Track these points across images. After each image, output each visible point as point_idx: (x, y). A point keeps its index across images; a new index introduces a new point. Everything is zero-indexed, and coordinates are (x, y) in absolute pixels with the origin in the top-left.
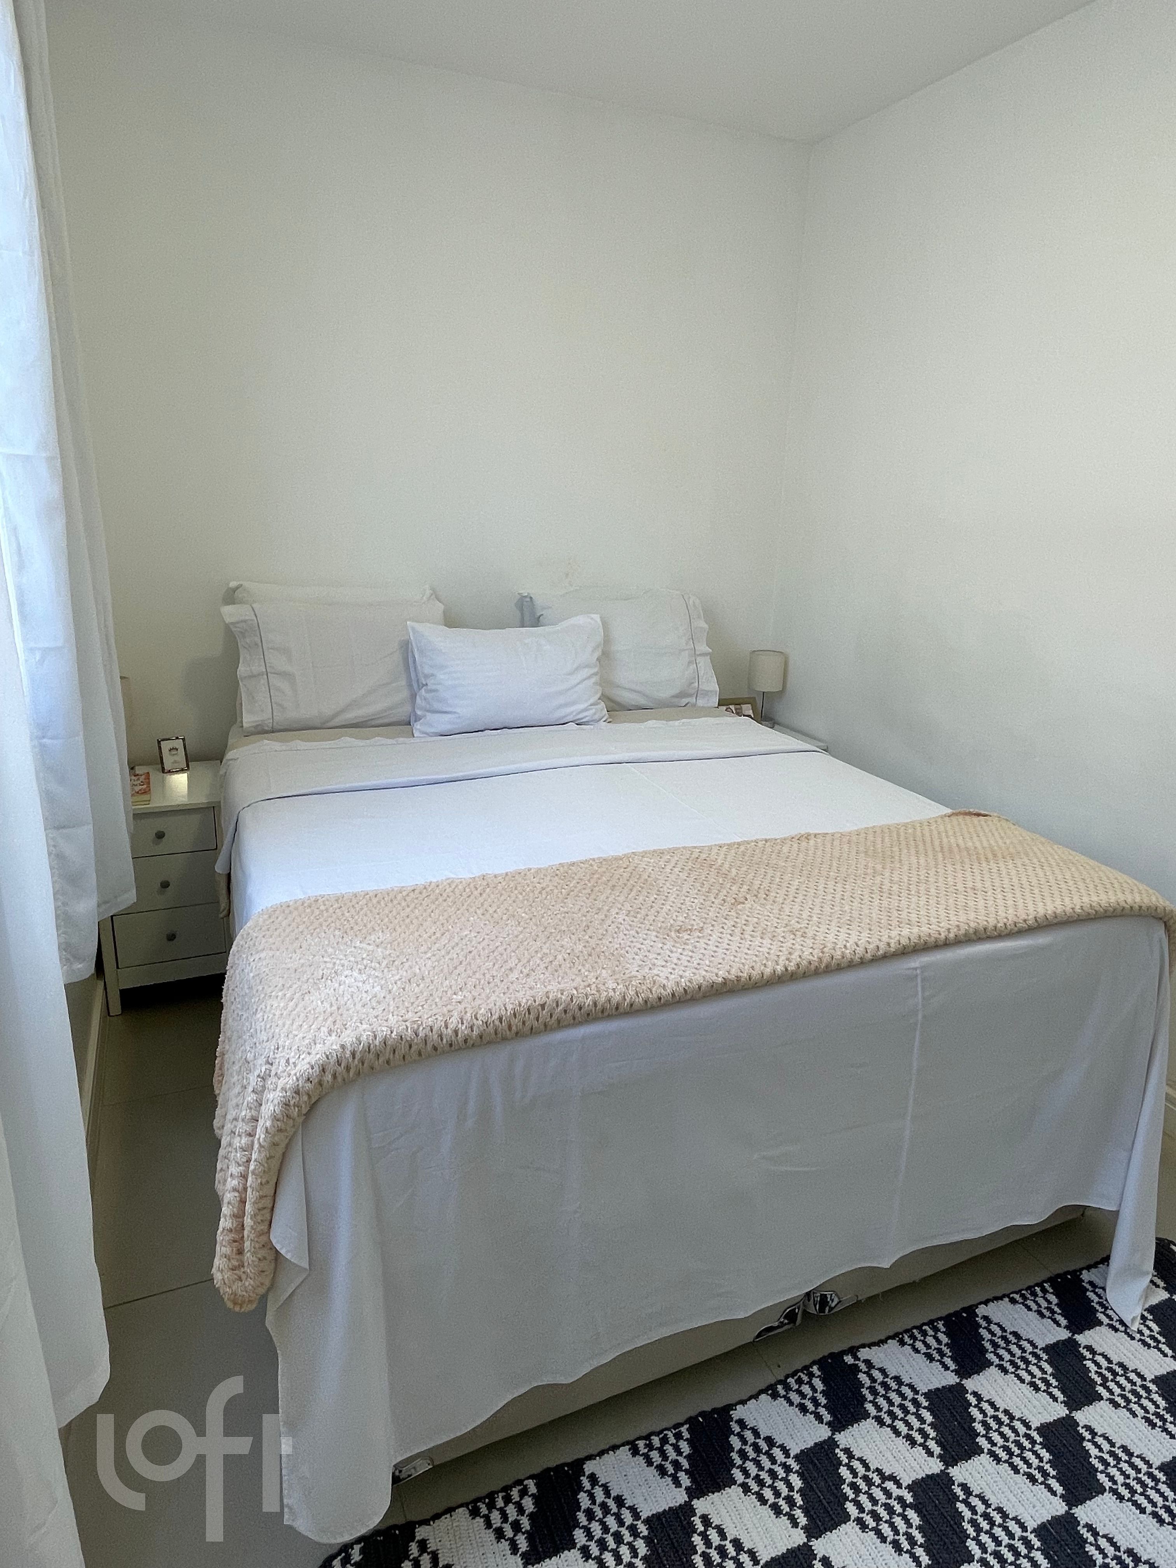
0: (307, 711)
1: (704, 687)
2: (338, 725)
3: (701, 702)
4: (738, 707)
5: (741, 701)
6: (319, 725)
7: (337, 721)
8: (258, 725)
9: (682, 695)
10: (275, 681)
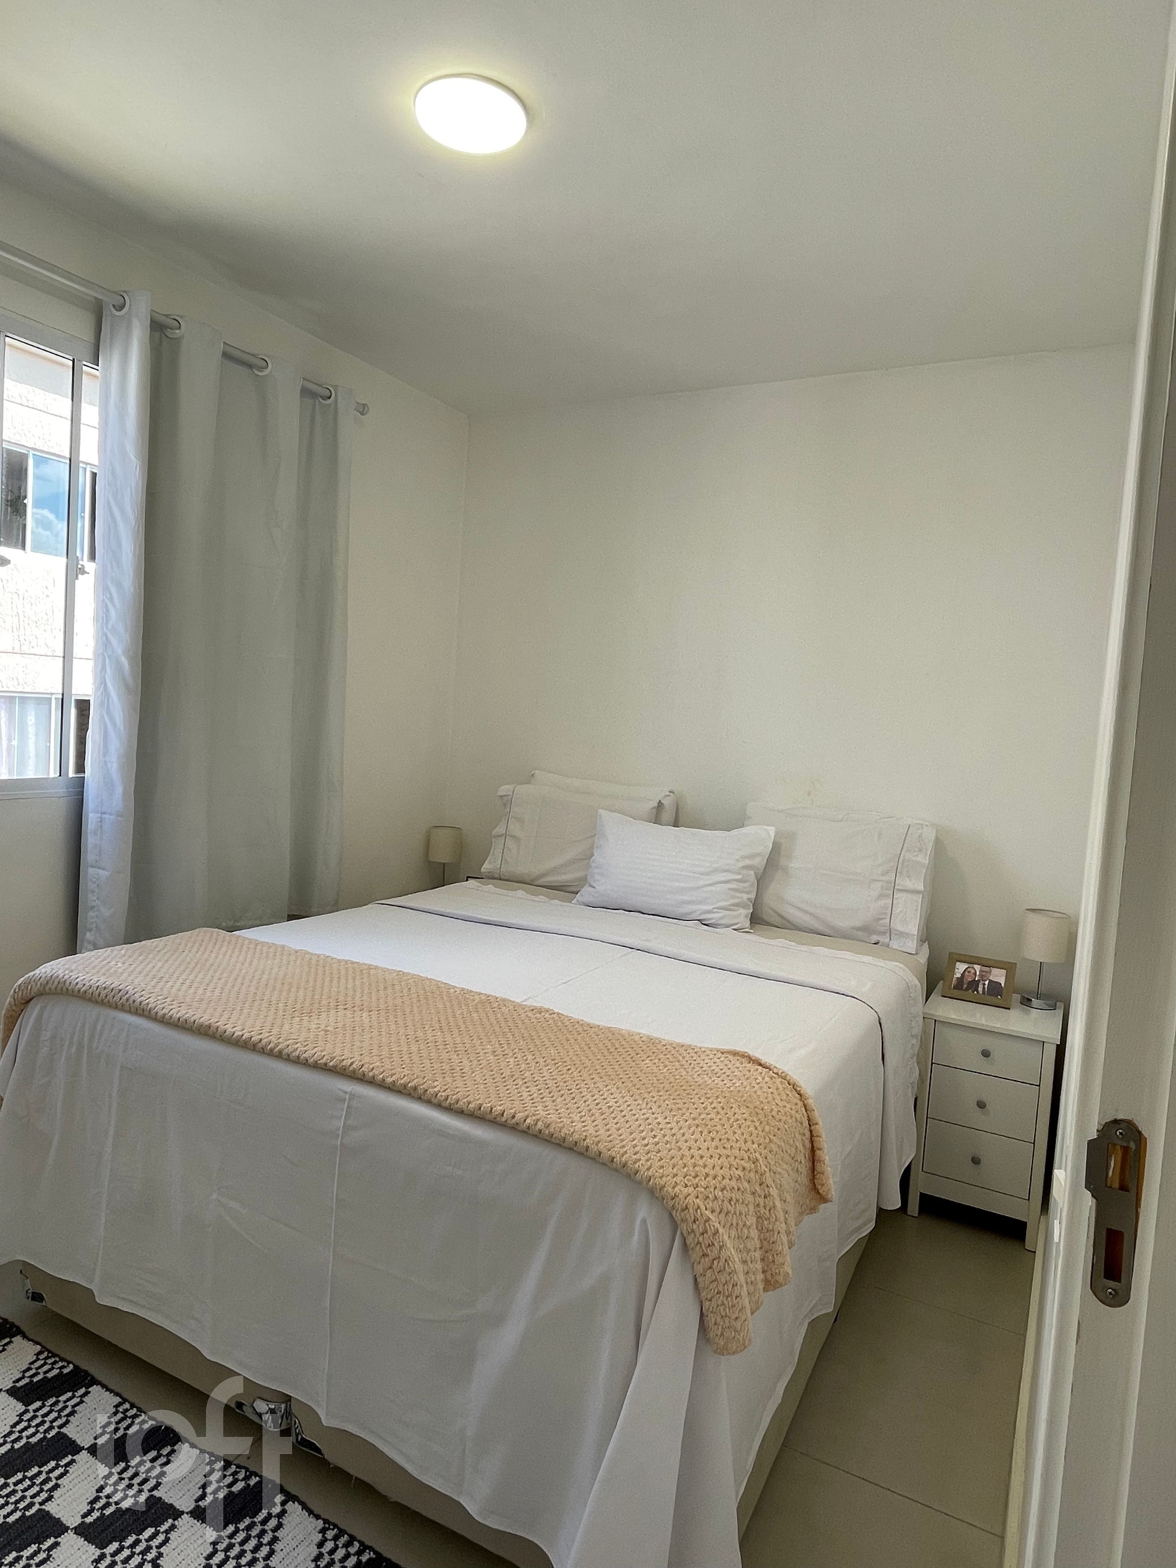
0: (522, 869)
1: (898, 926)
2: (542, 884)
3: (894, 944)
4: (987, 969)
5: (992, 963)
6: (529, 882)
7: (541, 881)
8: (489, 872)
9: (866, 929)
10: (510, 843)
